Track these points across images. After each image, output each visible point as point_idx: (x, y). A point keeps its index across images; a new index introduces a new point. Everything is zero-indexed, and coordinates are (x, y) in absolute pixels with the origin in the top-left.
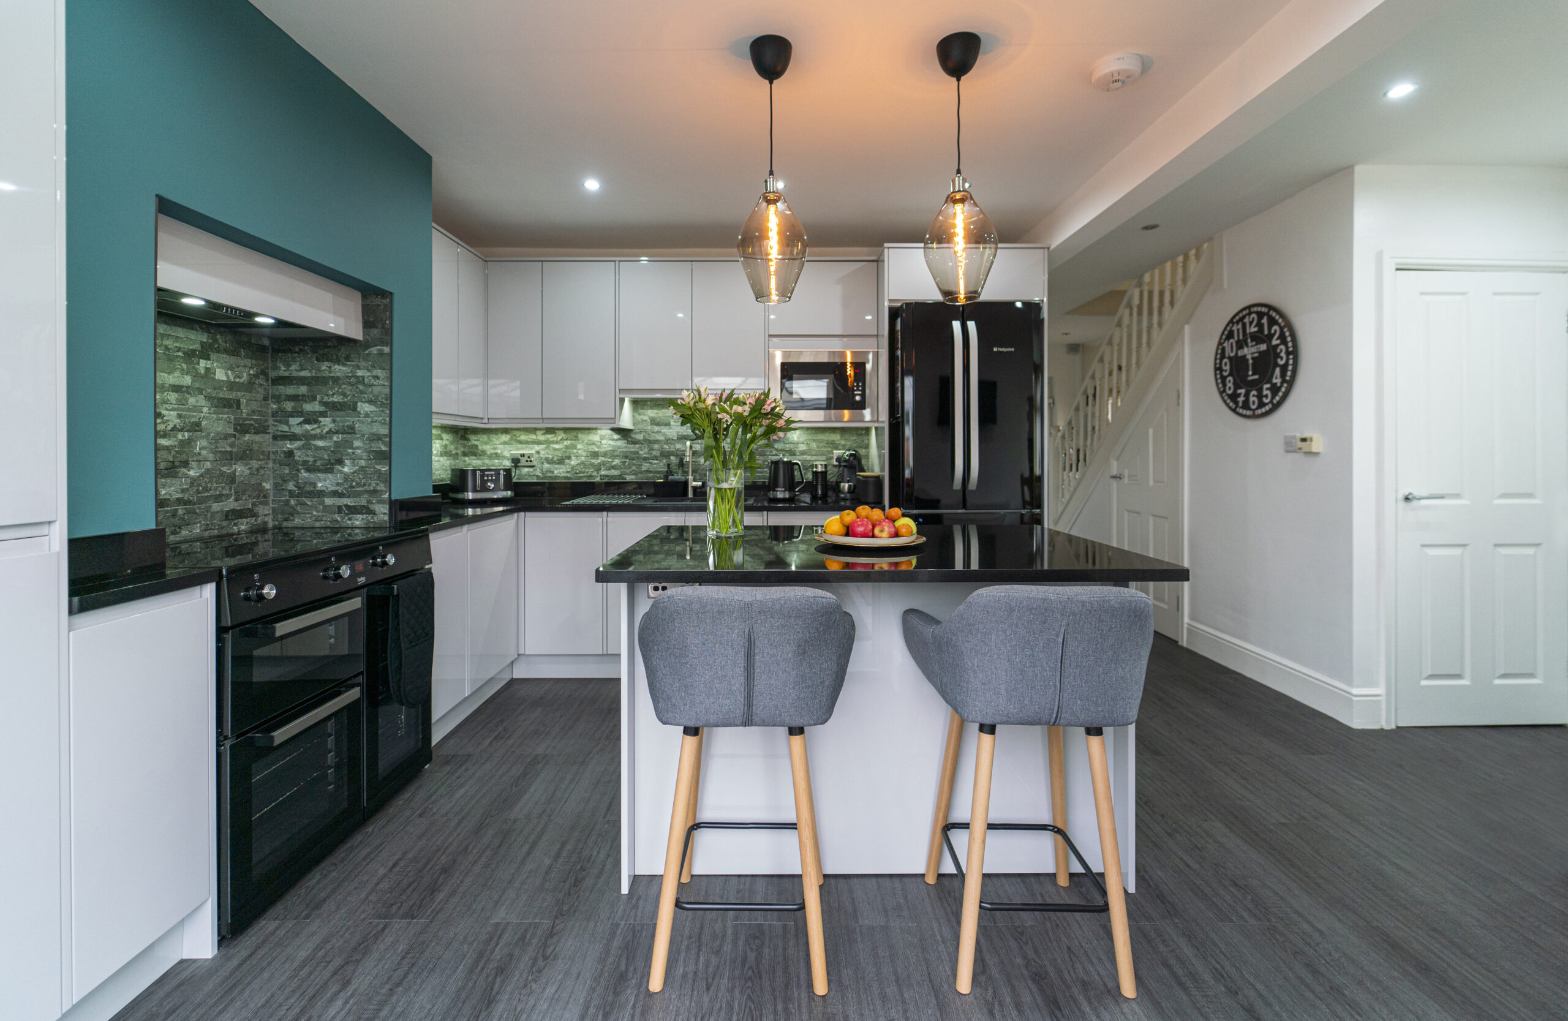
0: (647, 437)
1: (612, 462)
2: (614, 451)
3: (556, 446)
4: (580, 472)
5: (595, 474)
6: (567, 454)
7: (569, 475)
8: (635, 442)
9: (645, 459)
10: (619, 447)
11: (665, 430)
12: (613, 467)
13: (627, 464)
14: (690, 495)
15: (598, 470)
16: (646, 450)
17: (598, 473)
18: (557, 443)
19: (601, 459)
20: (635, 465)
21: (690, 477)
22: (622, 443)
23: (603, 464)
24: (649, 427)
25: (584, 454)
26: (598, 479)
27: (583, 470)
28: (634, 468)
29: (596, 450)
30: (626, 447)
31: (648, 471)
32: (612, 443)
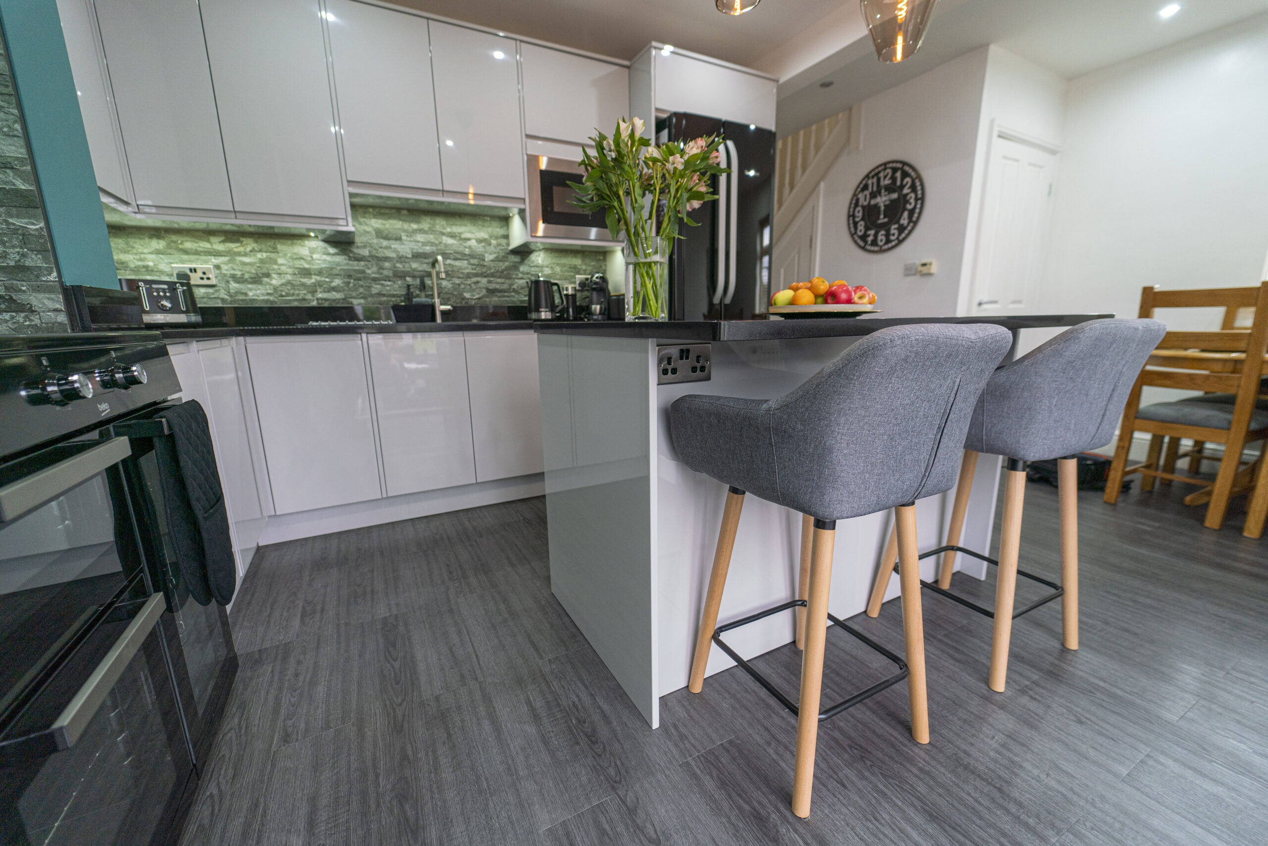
0: (374, 253)
1: (331, 282)
2: (332, 269)
3: (246, 260)
4: (288, 295)
5: (309, 297)
6: (265, 271)
7: (271, 298)
8: (359, 259)
9: (375, 280)
10: (338, 264)
11: (395, 245)
12: (334, 289)
13: (351, 285)
14: (439, 320)
15: (313, 292)
16: (375, 269)
17: (313, 296)
18: (245, 255)
19: (314, 279)
20: (362, 286)
21: (437, 301)
22: (340, 259)
23: (319, 284)
24: (375, 241)
25: (290, 271)
26: (315, 303)
27: (292, 292)
28: (361, 290)
29: (307, 266)
30: (348, 264)
31: (380, 294)
32: (328, 258)
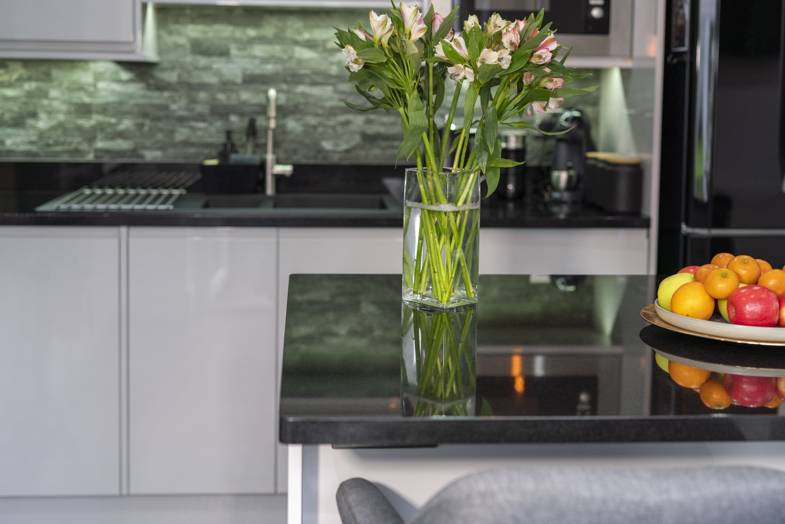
0: (185, 77)
1: (117, 124)
2: (121, 103)
3: (10, 92)
4: (56, 143)
5: (84, 146)
6: (31, 108)
7: (34, 148)
8: (161, 87)
9: (182, 120)
10: (131, 96)
11: (219, 64)
12: (121, 135)
13: (146, 129)
14: (270, 190)
15: (91, 139)
16: (183, 102)
17: (90, 145)
18: (10, 85)
19: (95, 119)
20: (161, 130)
21: (270, 157)
22: (136, 89)
23: (100, 127)
24: (189, 59)
25: (64, 108)
26: (90, 157)
27: (62, 139)
28: (160, 136)
29: (87, 100)
30: (144, 96)
31: (187, 143)
32: (117, 87)
